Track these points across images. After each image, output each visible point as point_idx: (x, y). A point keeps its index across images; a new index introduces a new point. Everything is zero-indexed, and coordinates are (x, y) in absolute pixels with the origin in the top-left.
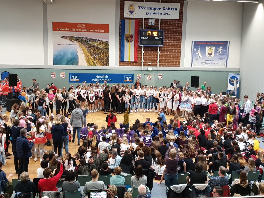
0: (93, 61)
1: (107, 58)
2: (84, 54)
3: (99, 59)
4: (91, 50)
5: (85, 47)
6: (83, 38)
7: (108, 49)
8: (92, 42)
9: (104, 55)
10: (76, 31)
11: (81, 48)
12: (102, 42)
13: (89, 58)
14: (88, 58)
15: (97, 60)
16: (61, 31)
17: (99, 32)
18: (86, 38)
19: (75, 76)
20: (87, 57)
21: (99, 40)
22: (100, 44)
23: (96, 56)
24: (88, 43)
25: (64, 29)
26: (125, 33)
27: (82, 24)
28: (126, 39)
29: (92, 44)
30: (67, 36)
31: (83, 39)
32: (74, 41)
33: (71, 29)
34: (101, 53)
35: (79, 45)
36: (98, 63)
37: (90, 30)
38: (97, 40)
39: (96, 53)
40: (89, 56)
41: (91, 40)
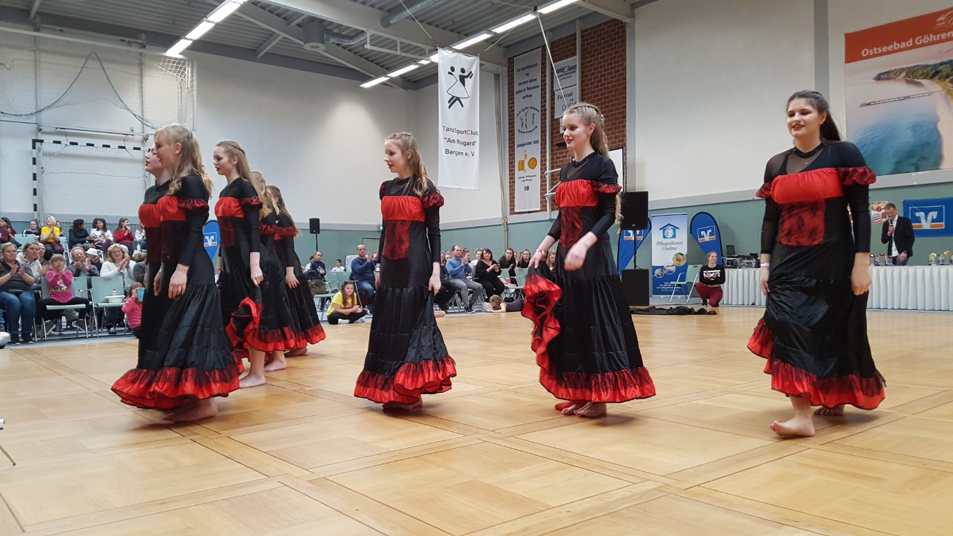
10: (930, 44)
16: (874, 56)
19: (927, 212)
25: (884, 49)
30: (898, 67)
32: (923, 81)
33: (911, 41)
35: (943, 93)
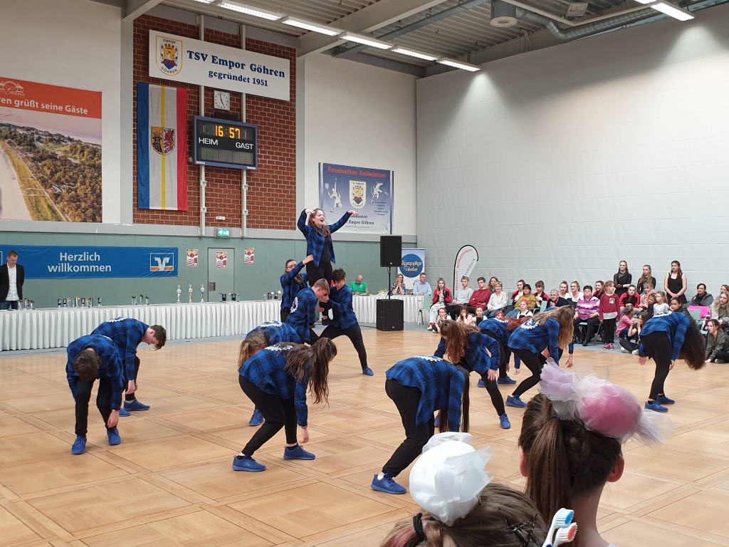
0: (49, 206)
1: (95, 196)
2: (22, 179)
3: (72, 200)
4: (45, 169)
5: (23, 158)
6: (14, 126)
7: (98, 168)
8: (46, 143)
9: (87, 189)
11: (10, 162)
12: (78, 146)
13: (38, 194)
14: (33, 195)
15: (66, 203)
17: (71, 114)
18: (29, 129)
20: (29, 192)
21: (71, 137)
22: (73, 150)
23: (62, 190)
24: (34, 146)
26: (151, 124)
27: (14, 84)
28: (153, 141)
29: (47, 149)
31: (18, 130)
34: (76, 180)
35: (2, 151)
36: (66, 211)
37: (40, 105)
38: (63, 137)
39: (60, 179)
40: (36, 187)
41: (44, 137)
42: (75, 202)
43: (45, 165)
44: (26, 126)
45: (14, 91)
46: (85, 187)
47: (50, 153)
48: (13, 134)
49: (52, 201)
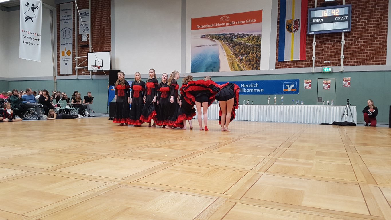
0: (238, 65)
1: (257, 58)
2: (228, 55)
3: (247, 61)
4: (237, 49)
5: (228, 46)
6: (226, 34)
7: (259, 45)
8: (238, 38)
9: (254, 55)
10: (218, 27)
11: (224, 49)
12: (251, 37)
13: (234, 61)
14: (232, 61)
15: (245, 63)
16: (201, 29)
17: (249, 23)
18: (231, 34)
20: (230, 60)
21: (248, 34)
22: (249, 39)
23: (243, 57)
24: (233, 41)
25: (204, 26)
26: (286, 19)
27: (226, 16)
28: (288, 27)
29: (238, 41)
30: (208, 34)
32: (215, 40)
33: (212, 25)
34: (249, 52)
36: (245, 66)
37: (236, 23)
38: (245, 34)
39: (243, 53)
40: (233, 58)
41: (237, 36)
42: (248, 62)
43: (237, 48)
44: (230, 33)
45: (226, 19)
46: (253, 55)
47: (239, 43)
48: (225, 37)
49: (239, 62)
